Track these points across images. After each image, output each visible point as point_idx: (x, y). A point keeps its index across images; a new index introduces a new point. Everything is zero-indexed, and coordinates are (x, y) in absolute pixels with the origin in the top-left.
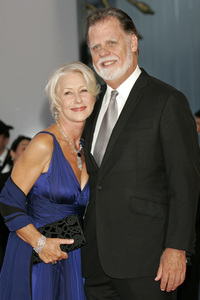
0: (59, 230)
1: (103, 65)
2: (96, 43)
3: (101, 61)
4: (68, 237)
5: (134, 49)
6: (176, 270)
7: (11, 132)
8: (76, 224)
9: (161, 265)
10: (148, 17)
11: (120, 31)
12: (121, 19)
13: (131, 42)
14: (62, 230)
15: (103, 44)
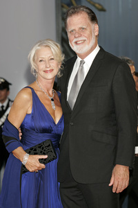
0: (39, 150)
1: (76, 43)
2: (73, 28)
3: (75, 40)
4: (44, 154)
5: (96, 33)
6: (123, 179)
7: (10, 87)
8: (49, 145)
9: (113, 176)
10: (102, 13)
11: (89, 21)
12: (88, 14)
13: (94, 29)
14: (40, 150)
15: (77, 29)
